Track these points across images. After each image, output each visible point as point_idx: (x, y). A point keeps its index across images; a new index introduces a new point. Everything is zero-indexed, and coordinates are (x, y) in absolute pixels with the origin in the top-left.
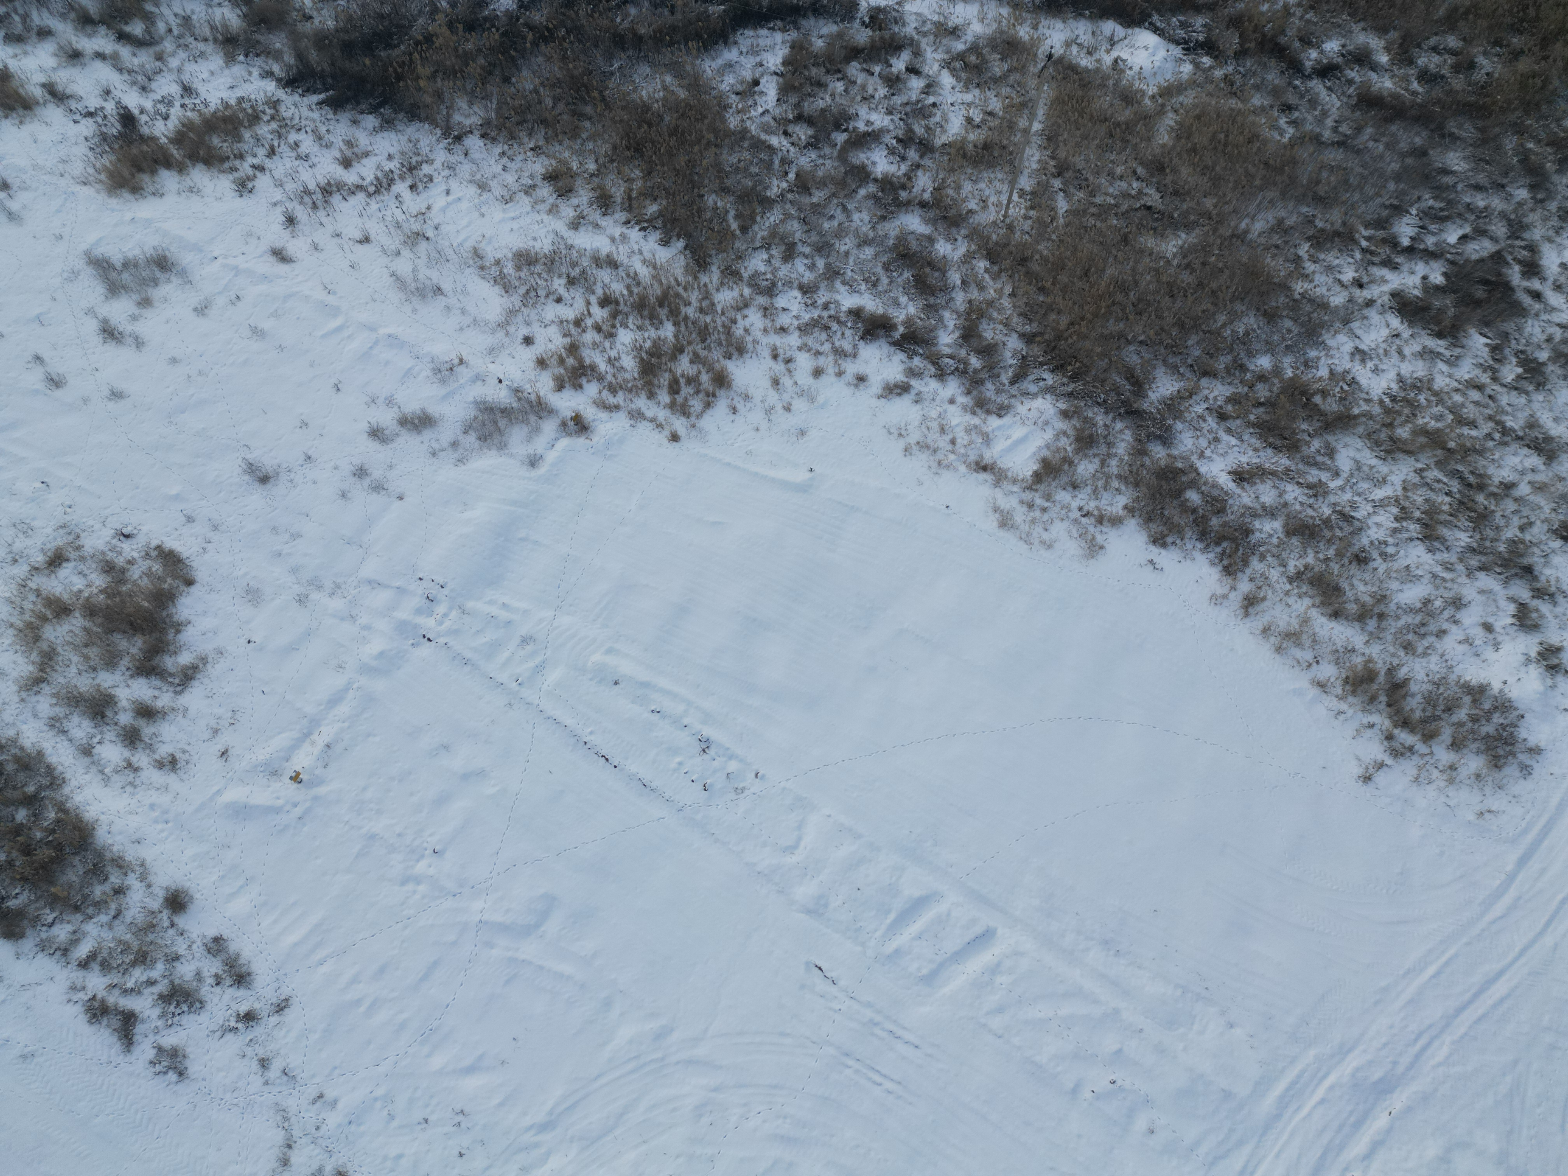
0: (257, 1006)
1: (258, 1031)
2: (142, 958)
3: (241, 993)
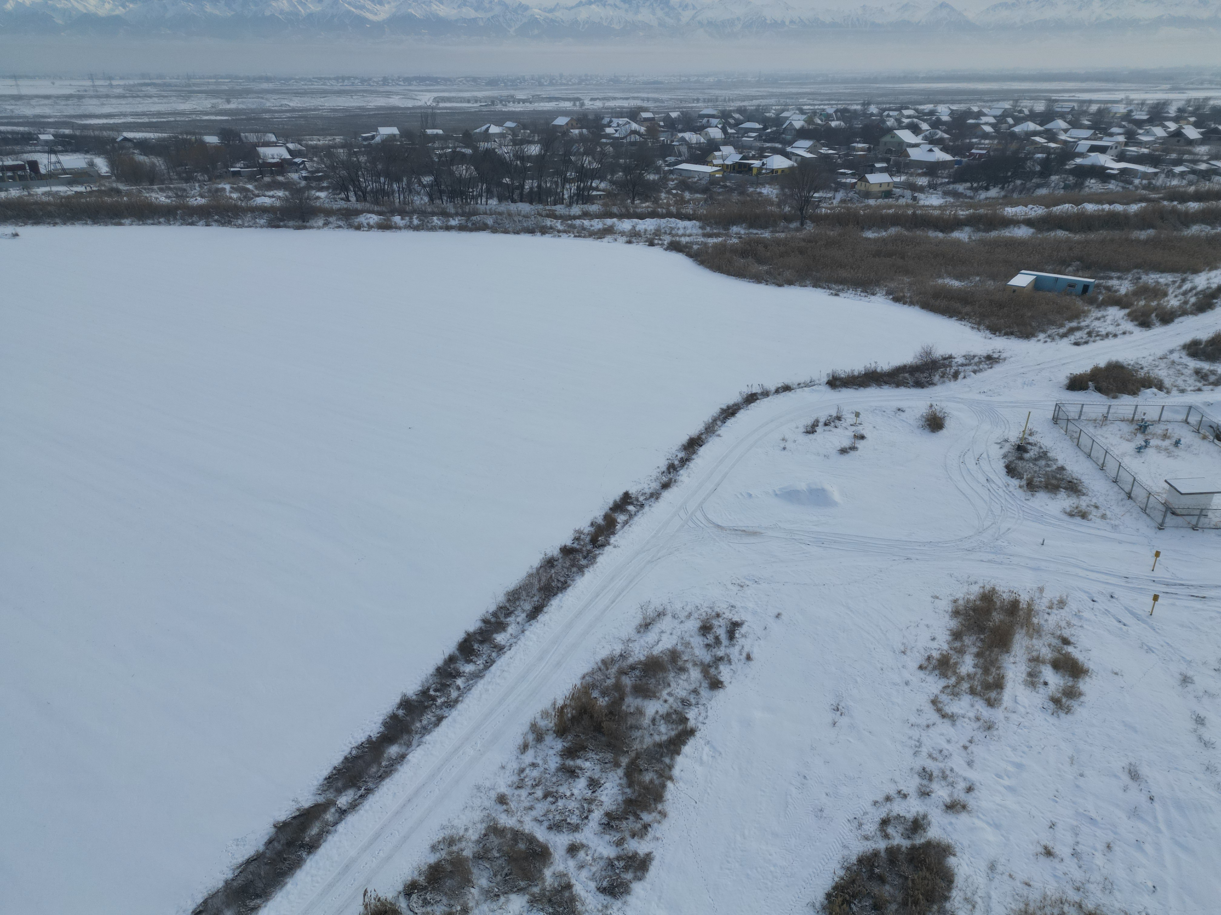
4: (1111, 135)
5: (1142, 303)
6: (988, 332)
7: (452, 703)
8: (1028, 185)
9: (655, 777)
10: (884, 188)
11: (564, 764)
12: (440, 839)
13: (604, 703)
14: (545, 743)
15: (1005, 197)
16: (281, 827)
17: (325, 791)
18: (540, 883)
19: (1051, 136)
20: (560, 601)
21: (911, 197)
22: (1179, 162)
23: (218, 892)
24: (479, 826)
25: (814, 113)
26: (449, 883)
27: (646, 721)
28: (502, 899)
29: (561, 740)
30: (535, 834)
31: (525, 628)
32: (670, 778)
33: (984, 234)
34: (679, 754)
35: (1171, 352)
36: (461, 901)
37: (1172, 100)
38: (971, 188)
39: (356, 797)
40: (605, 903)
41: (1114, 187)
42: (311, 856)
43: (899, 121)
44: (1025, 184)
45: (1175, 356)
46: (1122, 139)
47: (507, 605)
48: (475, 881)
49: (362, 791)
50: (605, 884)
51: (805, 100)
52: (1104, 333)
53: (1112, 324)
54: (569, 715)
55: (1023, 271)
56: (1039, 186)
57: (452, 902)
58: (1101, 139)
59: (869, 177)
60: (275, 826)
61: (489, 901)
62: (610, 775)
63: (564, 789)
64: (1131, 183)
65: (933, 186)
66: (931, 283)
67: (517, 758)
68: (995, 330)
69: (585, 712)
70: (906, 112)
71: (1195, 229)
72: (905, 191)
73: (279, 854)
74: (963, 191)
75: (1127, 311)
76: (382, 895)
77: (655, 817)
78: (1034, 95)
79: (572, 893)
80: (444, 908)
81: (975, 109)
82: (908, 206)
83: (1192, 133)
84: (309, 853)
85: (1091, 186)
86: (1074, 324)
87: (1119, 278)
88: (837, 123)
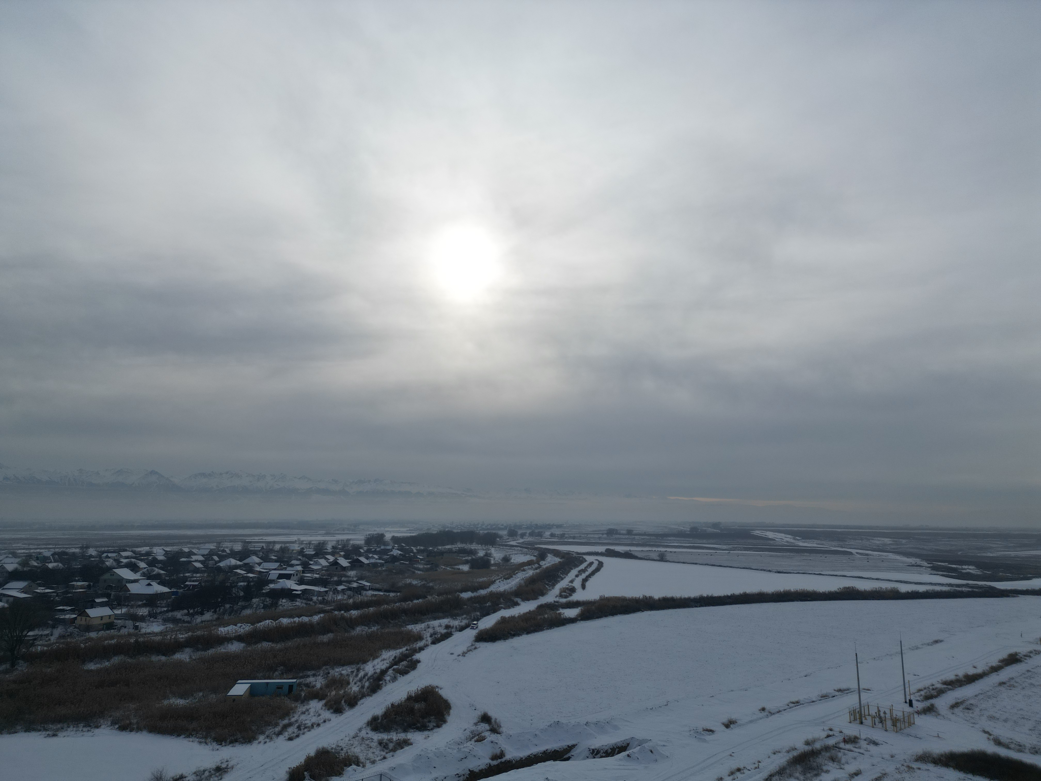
4: (292, 566)
5: (334, 693)
6: (214, 744)
8: (236, 607)
10: (106, 621)
15: (218, 619)
19: (249, 568)
21: (132, 627)
22: (339, 583)
25: (30, 556)
33: (203, 653)
35: (360, 730)
37: (328, 541)
38: (188, 614)
41: (300, 604)
43: (117, 561)
44: (233, 607)
45: (363, 734)
46: (300, 568)
51: (19, 545)
52: (310, 724)
53: (314, 716)
55: (239, 681)
56: (244, 608)
58: (285, 569)
59: (89, 611)
64: (311, 600)
65: (153, 616)
66: (157, 706)
68: (221, 740)
70: (124, 554)
71: (359, 630)
72: (127, 621)
74: (181, 617)
75: (324, 702)
78: (233, 539)
81: (186, 550)
82: (130, 635)
83: (344, 562)
85: (283, 604)
86: (286, 721)
87: (314, 675)
88: (55, 564)
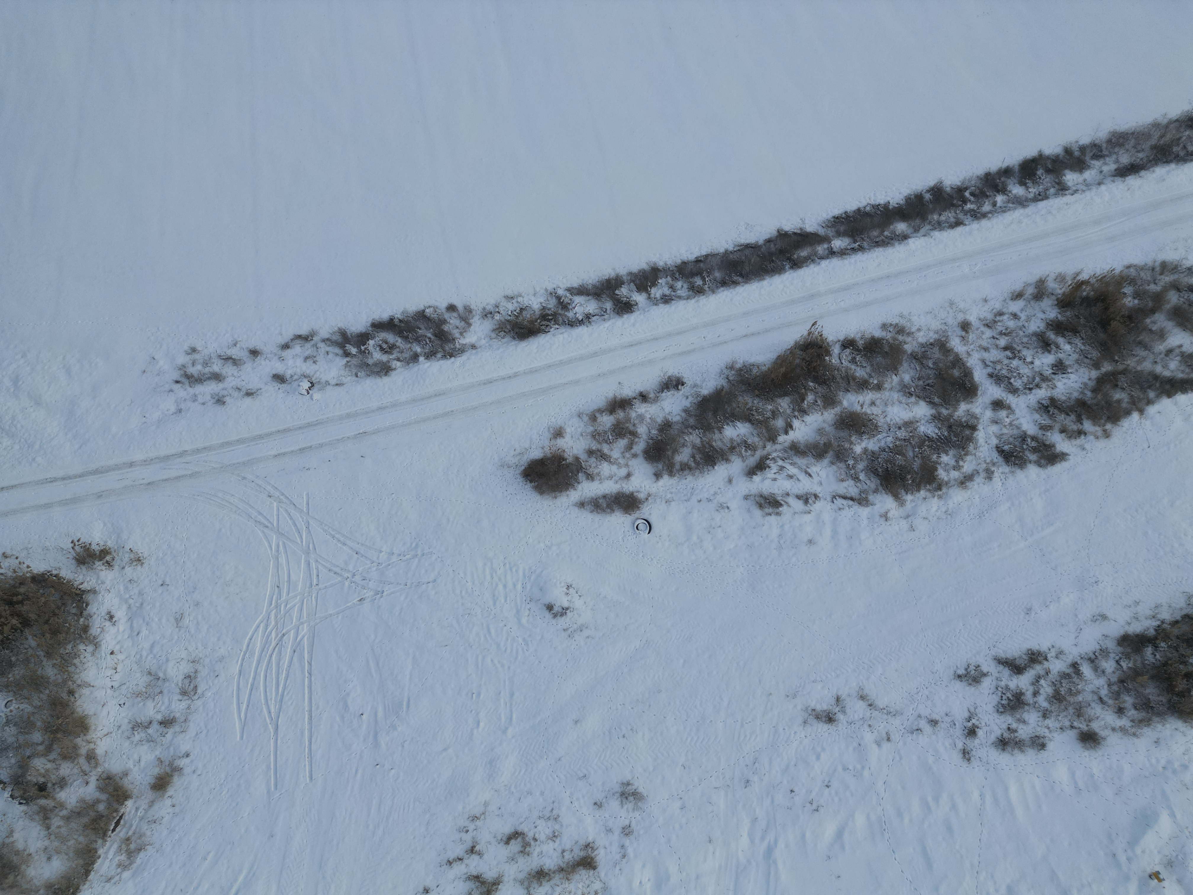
0: (977, 741)
1: (958, 731)
2: (1057, 697)
3: (993, 738)
7: (979, 215)
9: (1126, 400)
11: (1044, 333)
12: (894, 323)
13: (1131, 305)
14: (1041, 304)
16: (782, 235)
17: (828, 227)
18: (951, 409)
20: (1168, 172)
23: (717, 254)
24: (931, 334)
26: (879, 359)
27: (1161, 347)
28: (913, 399)
29: (1059, 311)
30: (974, 371)
31: (1105, 181)
32: (1141, 411)
34: (1169, 395)
36: (880, 379)
39: (849, 247)
40: (995, 460)
42: (791, 271)
47: (1104, 145)
48: (900, 372)
49: (856, 245)
50: (1006, 448)
54: (1085, 294)
57: (873, 374)
60: (778, 231)
61: (902, 393)
62: (1082, 370)
63: (1028, 354)
67: (1005, 301)
69: (1103, 301)
73: (771, 254)
76: (825, 334)
77: (1097, 431)
79: (972, 434)
80: (864, 373)
84: (792, 268)
